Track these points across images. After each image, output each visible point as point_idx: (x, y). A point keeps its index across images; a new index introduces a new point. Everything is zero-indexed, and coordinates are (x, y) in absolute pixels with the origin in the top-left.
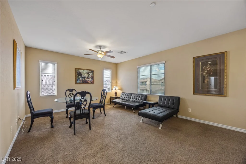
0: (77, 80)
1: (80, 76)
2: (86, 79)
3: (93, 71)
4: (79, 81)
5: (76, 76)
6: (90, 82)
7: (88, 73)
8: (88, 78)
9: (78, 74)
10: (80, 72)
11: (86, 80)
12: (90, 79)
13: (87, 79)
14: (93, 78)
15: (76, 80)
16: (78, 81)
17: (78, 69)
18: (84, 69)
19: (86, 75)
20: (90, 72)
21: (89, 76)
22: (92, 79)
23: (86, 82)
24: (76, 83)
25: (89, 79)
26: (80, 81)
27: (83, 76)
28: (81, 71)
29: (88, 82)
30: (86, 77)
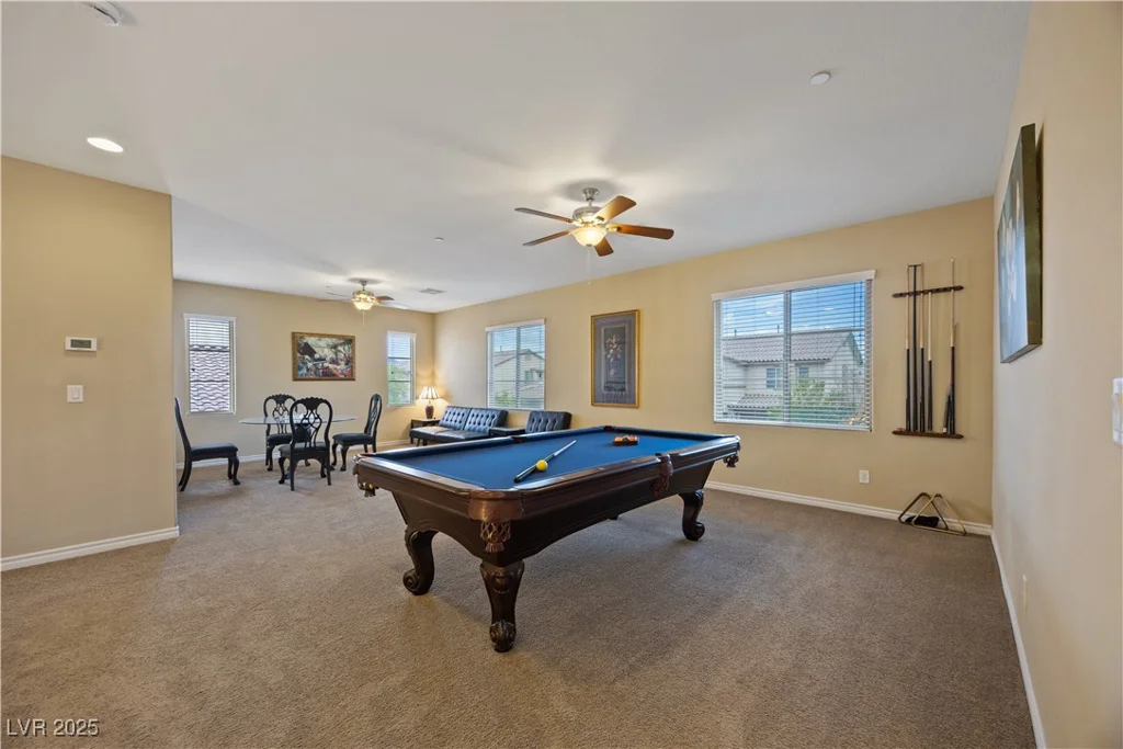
0: (300, 369)
1: (307, 357)
2: (326, 365)
3: (350, 341)
4: (305, 371)
5: (294, 358)
6: (342, 374)
7: (335, 347)
8: (334, 361)
9: (303, 349)
10: (306, 344)
11: (327, 368)
12: (342, 366)
13: (331, 366)
14: (350, 361)
15: (296, 368)
16: (300, 373)
17: (302, 335)
18: (321, 336)
19: (329, 354)
20: (341, 344)
21: (336, 354)
22: (346, 364)
23: (328, 375)
24: (296, 379)
25: (338, 364)
26: (308, 370)
27: (317, 356)
28: (311, 341)
29: (334, 375)
30: (328, 359)
